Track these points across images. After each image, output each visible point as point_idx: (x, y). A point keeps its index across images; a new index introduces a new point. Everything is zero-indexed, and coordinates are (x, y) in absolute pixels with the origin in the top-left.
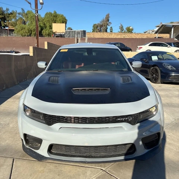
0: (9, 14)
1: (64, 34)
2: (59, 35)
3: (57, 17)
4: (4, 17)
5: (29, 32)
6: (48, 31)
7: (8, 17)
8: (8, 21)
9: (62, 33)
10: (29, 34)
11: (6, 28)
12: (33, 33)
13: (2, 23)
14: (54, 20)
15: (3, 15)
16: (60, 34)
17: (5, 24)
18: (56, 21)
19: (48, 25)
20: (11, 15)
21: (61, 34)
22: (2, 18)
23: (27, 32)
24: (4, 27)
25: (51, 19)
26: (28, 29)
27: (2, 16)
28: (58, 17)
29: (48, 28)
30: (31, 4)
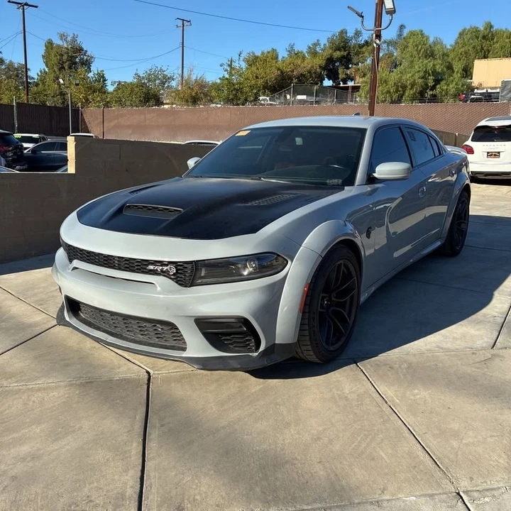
0: (361, 46)
1: (498, 90)
2: (481, 94)
3: (493, 39)
4: (349, 54)
5: (397, 91)
6: (456, 84)
7: (357, 54)
8: (355, 64)
9: (492, 88)
10: (395, 97)
11: (348, 83)
12: (407, 94)
13: (340, 71)
14: (482, 49)
15: (345, 51)
16: (485, 91)
17: (346, 74)
18: (489, 52)
19: (458, 66)
20: (364, 49)
21: (489, 91)
22: (343, 57)
23: (392, 91)
24: (345, 81)
25: (474, 47)
26: (395, 84)
27: (342, 53)
28: (495, 40)
29: (457, 76)
30: (363, 17)
